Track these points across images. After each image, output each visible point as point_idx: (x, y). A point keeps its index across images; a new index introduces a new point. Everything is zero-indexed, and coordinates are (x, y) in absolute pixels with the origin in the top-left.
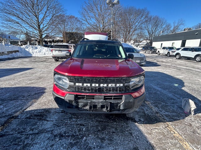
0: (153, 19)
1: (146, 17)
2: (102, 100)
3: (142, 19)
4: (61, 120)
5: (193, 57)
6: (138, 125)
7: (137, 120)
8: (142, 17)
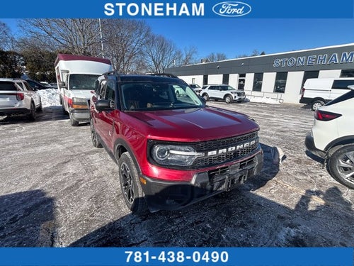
0: (157, 40)
1: (147, 35)
2: (238, 170)
3: (141, 37)
4: (159, 231)
5: (222, 98)
6: (254, 192)
7: (249, 188)
8: (140, 33)
